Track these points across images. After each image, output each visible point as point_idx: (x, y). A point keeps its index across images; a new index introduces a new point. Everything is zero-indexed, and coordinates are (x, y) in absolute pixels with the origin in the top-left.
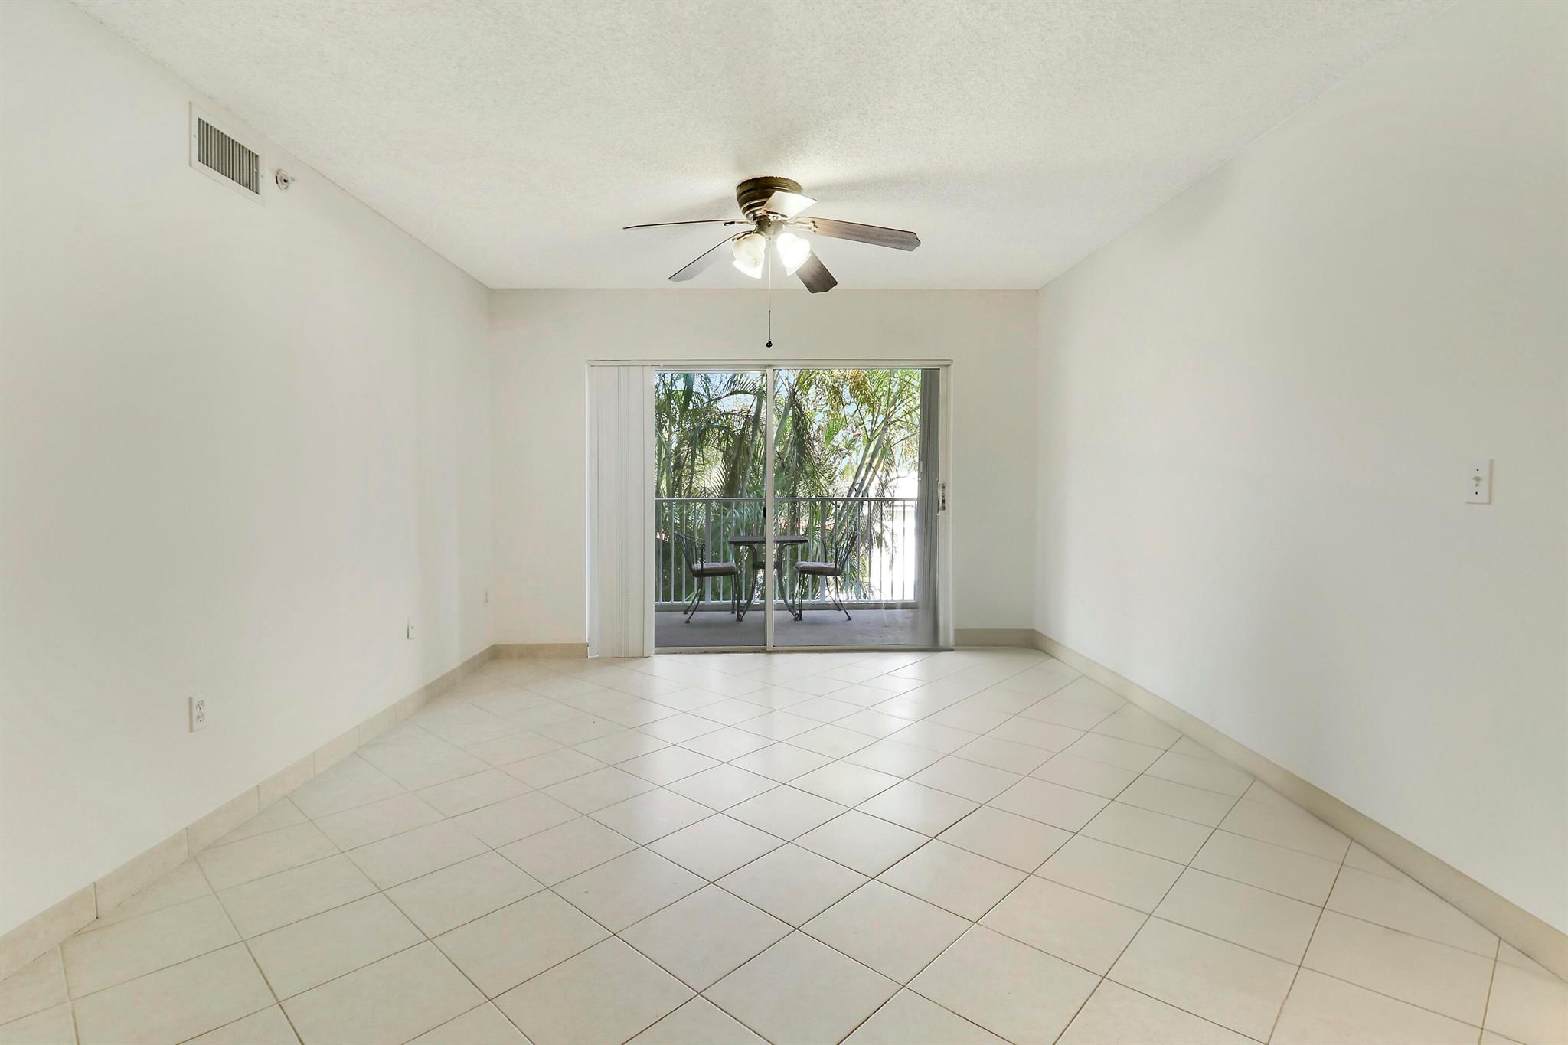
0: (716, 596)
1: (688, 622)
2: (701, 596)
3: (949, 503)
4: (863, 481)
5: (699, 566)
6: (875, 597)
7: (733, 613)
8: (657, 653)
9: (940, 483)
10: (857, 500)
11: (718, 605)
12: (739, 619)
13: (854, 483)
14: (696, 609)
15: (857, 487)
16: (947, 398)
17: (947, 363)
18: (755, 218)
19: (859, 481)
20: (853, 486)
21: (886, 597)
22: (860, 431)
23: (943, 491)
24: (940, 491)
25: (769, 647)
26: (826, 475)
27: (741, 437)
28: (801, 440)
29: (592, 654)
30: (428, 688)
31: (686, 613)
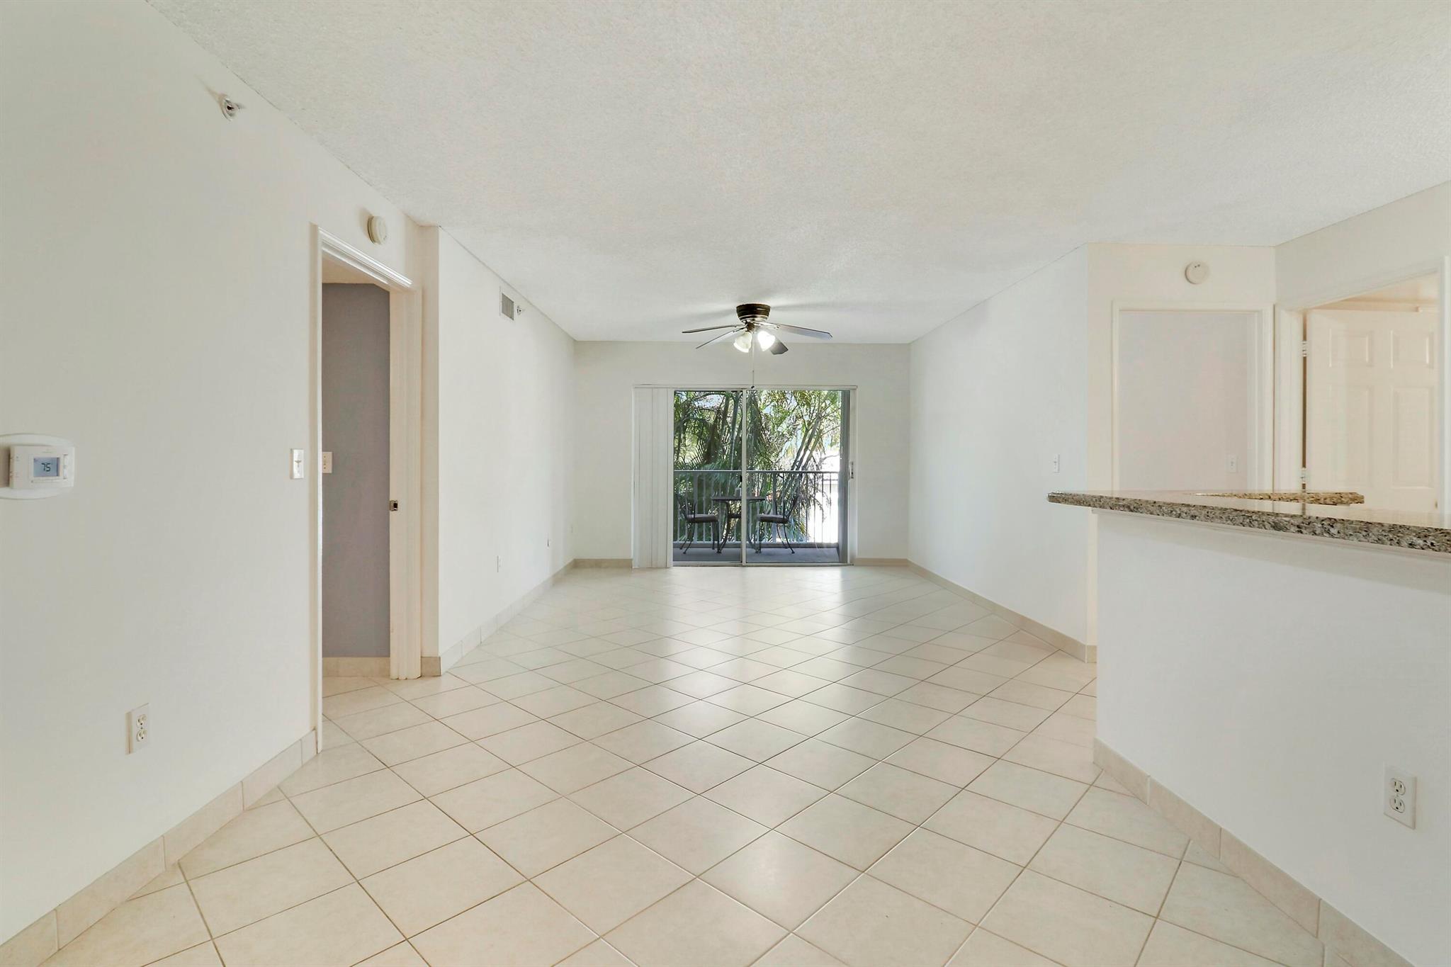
0: (700, 538)
1: (685, 553)
2: (690, 538)
3: (856, 475)
4: (802, 459)
5: (693, 516)
6: (811, 541)
7: (713, 549)
8: (674, 566)
9: (850, 461)
10: (798, 472)
11: (701, 544)
12: (719, 552)
13: (796, 461)
14: (690, 546)
15: (797, 464)
16: (854, 408)
17: (855, 387)
18: (746, 323)
19: (799, 459)
20: (794, 463)
21: (818, 541)
22: (800, 422)
23: (852, 467)
24: (850, 467)
25: (744, 563)
26: (773, 454)
27: (714, 427)
28: (757, 428)
29: (635, 565)
30: (554, 576)
31: (681, 549)
